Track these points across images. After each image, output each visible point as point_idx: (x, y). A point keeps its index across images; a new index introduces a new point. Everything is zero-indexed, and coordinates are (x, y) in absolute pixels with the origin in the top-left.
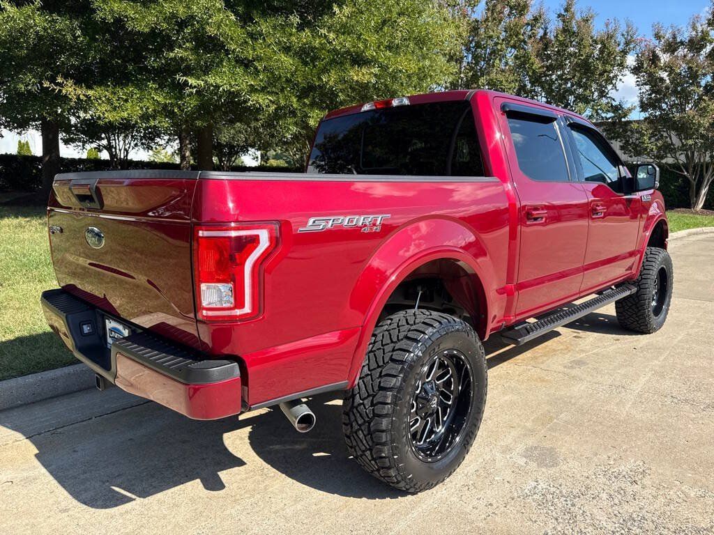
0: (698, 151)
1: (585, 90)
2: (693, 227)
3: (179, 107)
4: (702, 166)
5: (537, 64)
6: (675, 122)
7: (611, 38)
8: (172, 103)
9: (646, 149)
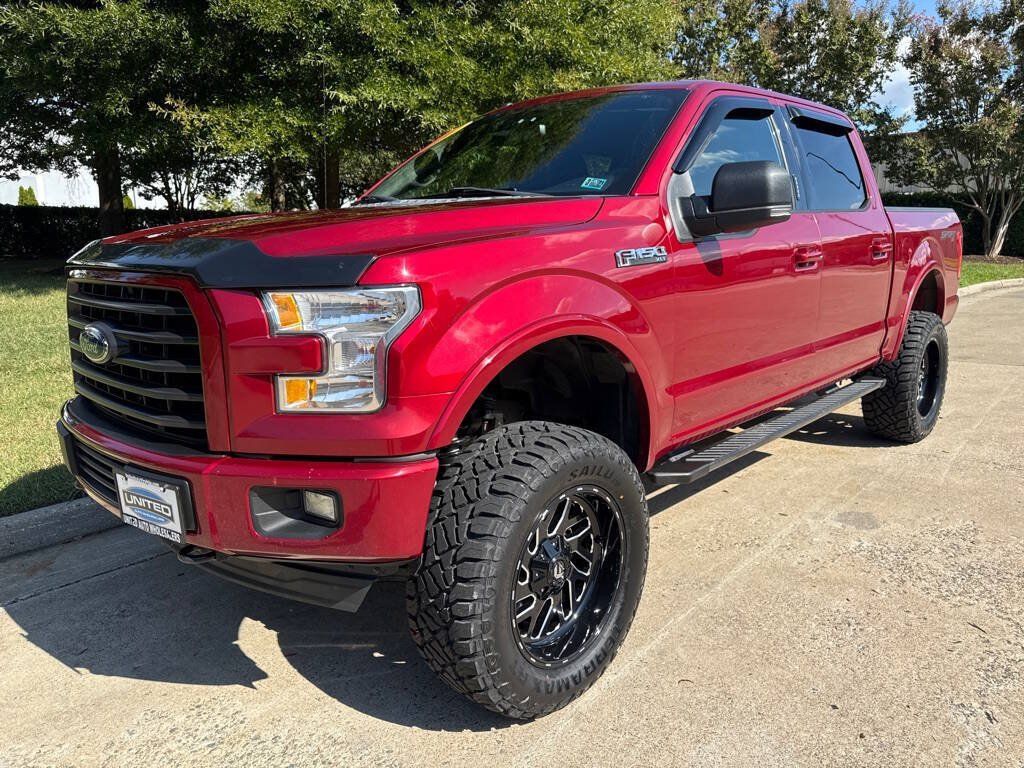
0: (994, 175)
1: (839, 93)
2: (990, 280)
3: (319, 131)
4: (1000, 195)
5: (772, 56)
6: (963, 134)
7: (876, 18)
8: (308, 127)
9: (921, 174)
